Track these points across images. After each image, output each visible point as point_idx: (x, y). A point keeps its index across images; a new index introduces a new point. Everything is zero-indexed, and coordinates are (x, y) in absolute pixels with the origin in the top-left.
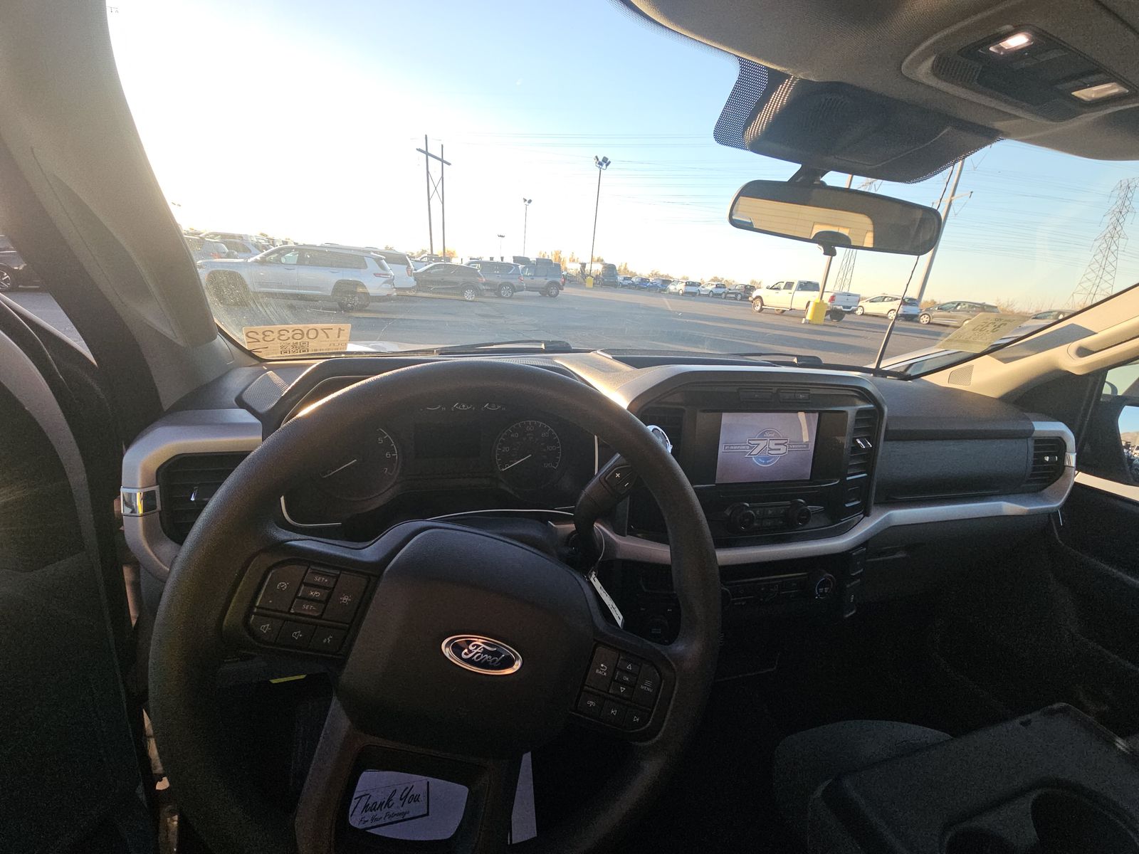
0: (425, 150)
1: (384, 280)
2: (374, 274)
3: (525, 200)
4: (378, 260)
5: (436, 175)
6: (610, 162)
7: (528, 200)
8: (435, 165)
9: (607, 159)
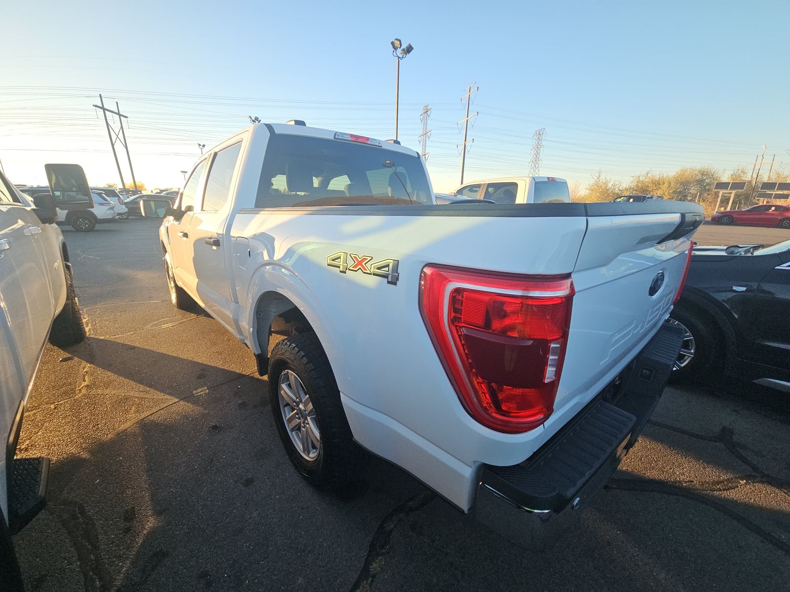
0: (101, 106)
1: (108, 207)
2: (99, 204)
3: (200, 145)
4: (100, 195)
5: (116, 126)
6: (260, 120)
7: (202, 145)
8: (113, 119)
9: (258, 118)
